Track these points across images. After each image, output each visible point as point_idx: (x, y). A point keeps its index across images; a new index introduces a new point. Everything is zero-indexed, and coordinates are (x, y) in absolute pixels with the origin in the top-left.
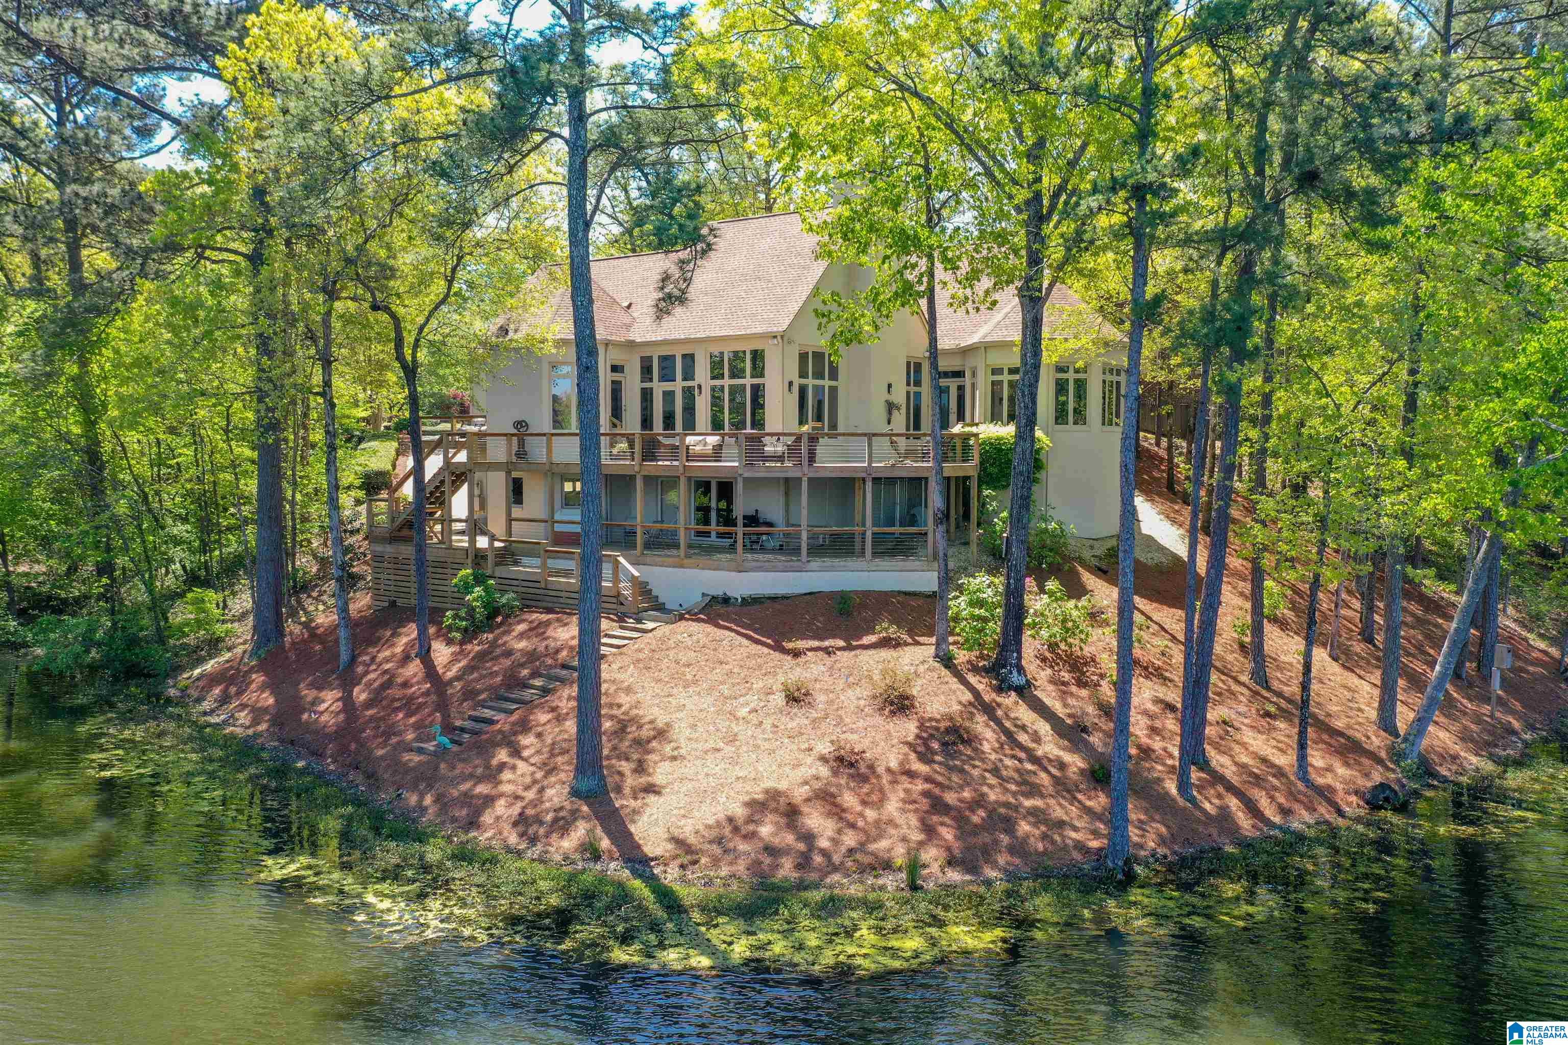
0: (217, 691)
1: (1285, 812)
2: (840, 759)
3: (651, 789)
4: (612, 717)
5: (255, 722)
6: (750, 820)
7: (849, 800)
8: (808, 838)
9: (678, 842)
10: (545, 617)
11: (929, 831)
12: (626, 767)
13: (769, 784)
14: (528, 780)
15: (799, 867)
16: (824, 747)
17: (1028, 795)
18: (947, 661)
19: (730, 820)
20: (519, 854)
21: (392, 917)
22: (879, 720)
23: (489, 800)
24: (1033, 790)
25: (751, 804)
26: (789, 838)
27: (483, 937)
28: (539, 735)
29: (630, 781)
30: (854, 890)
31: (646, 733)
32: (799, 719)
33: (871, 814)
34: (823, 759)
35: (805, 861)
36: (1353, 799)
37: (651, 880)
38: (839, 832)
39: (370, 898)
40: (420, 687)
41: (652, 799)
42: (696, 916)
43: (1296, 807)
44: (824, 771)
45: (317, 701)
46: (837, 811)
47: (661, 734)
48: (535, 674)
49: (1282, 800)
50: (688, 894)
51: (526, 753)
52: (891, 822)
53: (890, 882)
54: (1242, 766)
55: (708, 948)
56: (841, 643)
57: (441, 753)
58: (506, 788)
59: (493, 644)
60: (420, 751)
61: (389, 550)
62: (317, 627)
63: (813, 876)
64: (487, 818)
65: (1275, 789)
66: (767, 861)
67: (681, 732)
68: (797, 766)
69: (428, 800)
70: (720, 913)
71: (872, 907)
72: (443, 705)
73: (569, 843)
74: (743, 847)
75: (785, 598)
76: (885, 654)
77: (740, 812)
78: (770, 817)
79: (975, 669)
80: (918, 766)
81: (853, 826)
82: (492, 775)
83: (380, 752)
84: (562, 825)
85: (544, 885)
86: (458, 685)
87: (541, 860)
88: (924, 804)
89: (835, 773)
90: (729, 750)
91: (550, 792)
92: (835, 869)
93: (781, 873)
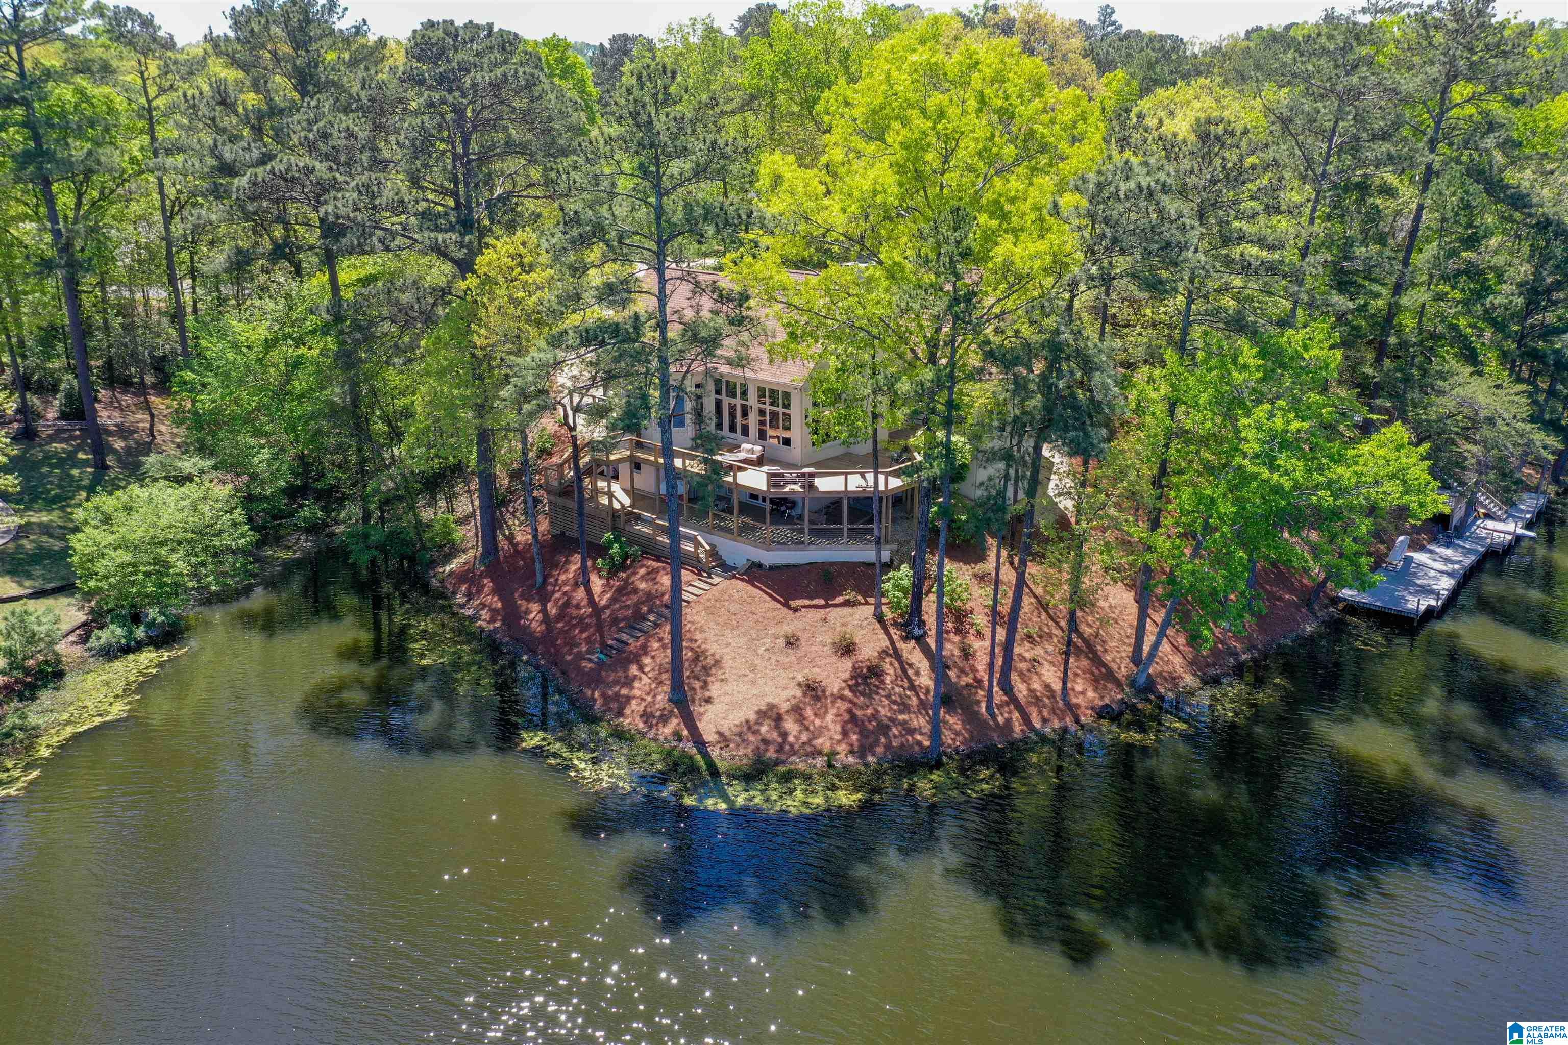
0: (464, 588)
1: (1045, 721)
2: (808, 686)
3: (708, 700)
4: (692, 649)
5: (492, 620)
6: (758, 723)
7: (809, 712)
8: (784, 735)
9: (720, 734)
10: (656, 565)
11: (845, 733)
12: (697, 685)
13: (770, 700)
14: (647, 688)
15: (777, 751)
16: (800, 678)
17: (902, 712)
18: (880, 618)
19: (747, 722)
20: (643, 735)
21: (587, 774)
22: (834, 659)
23: (629, 699)
24: (905, 708)
25: (759, 712)
26: (775, 735)
27: (627, 787)
28: (653, 657)
29: (699, 694)
30: (801, 766)
31: (710, 661)
32: (790, 657)
33: (818, 722)
34: (799, 685)
35: (780, 749)
36: (1089, 712)
37: (706, 755)
38: (800, 732)
39: (576, 762)
40: (586, 610)
41: (709, 706)
42: (724, 779)
43: (1053, 717)
44: (799, 693)
45: (528, 612)
46: (801, 720)
47: (717, 663)
48: (650, 611)
49: (1045, 714)
50: (721, 765)
51: (647, 670)
52: (826, 727)
53: (820, 762)
54: (1031, 691)
55: (726, 799)
56: (822, 602)
57: (601, 664)
58: (636, 692)
59: (626, 581)
60: (590, 660)
61: (560, 501)
62: (518, 544)
63: (783, 757)
64: (627, 711)
65: (1044, 706)
66: (762, 747)
67: (728, 663)
68: (785, 688)
69: (597, 695)
70: (735, 778)
71: (807, 778)
72: (599, 628)
73: (668, 730)
74: (752, 738)
75: (795, 566)
76: (846, 611)
77: (752, 717)
78: (767, 722)
79: (895, 624)
80: (847, 693)
81: (807, 729)
82: (629, 682)
83: (569, 658)
84: (664, 719)
85: (655, 757)
86: (608, 612)
87: (655, 740)
88: (847, 717)
89: (805, 694)
90: (752, 675)
91: (659, 698)
92: (795, 754)
93: (768, 754)
